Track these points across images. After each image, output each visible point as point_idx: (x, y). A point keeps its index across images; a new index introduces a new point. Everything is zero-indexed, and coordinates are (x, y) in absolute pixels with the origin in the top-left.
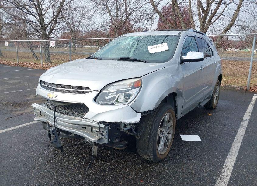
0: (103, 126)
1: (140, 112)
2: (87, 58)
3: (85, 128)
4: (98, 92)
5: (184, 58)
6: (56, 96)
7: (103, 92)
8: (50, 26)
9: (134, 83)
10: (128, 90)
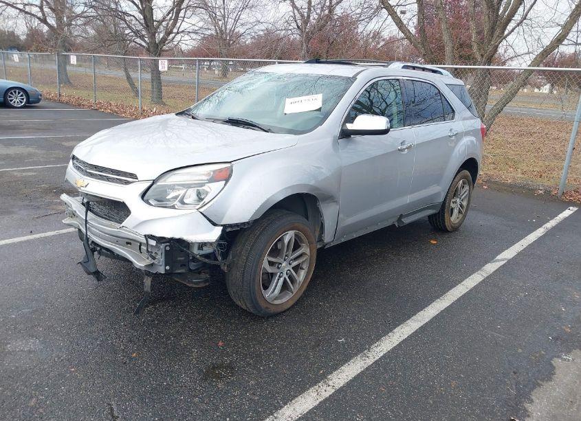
0: (153, 243)
1: (222, 224)
2: (177, 114)
3: (130, 244)
4: (149, 184)
5: (350, 126)
6: (86, 186)
7: (158, 184)
8: (164, 24)
9: (214, 171)
10: (202, 185)
